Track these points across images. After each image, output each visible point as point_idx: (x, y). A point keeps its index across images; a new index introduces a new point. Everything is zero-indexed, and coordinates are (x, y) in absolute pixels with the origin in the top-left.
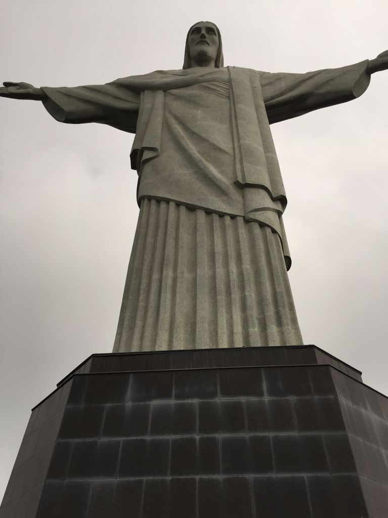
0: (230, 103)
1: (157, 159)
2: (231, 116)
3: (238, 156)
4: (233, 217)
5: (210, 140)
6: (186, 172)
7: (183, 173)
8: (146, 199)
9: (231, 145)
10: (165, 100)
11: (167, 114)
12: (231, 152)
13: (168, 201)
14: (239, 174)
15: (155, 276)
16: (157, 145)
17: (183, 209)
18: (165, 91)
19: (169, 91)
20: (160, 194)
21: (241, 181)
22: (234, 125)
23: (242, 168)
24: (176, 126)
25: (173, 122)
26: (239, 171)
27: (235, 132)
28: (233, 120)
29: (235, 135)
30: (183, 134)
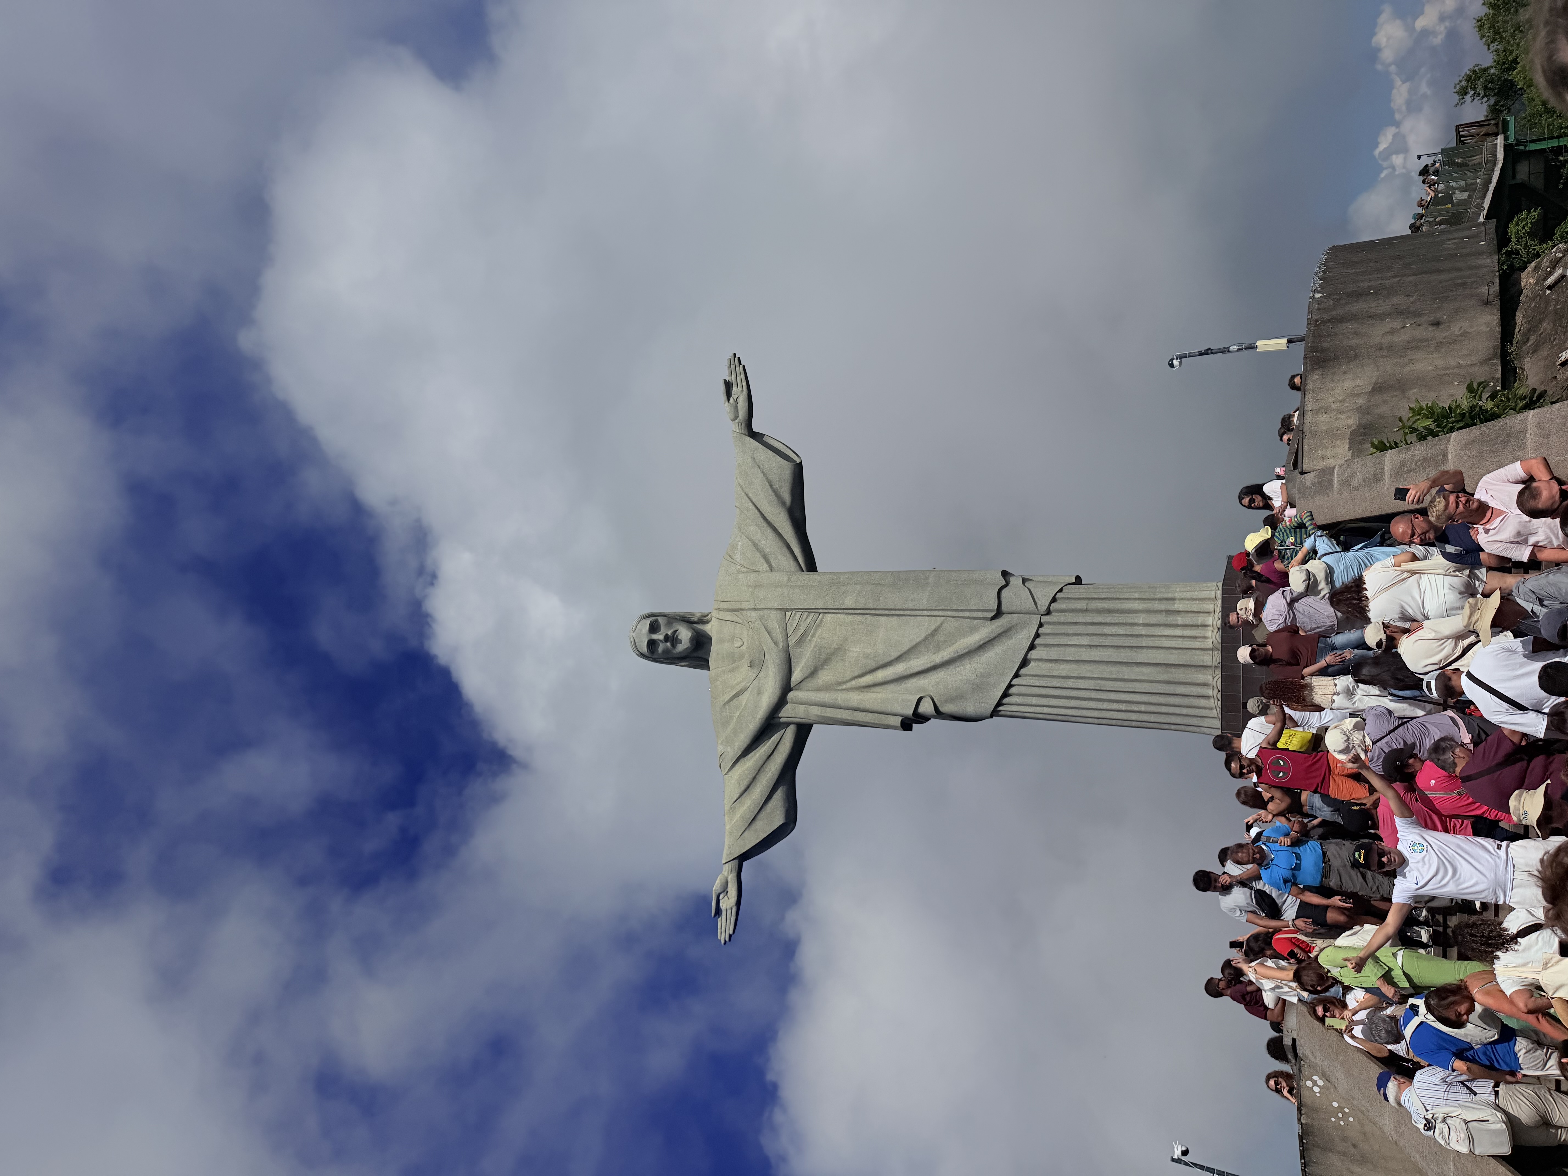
0: (834, 613)
1: (936, 699)
3: (949, 613)
4: (1041, 625)
5: (918, 640)
6: (968, 667)
7: (967, 670)
8: (998, 709)
9: (927, 619)
10: (808, 690)
11: (844, 687)
12: (939, 620)
13: (1010, 686)
14: (980, 614)
15: (1113, 696)
16: (915, 698)
17: (1022, 671)
18: (790, 690)
19: (792, 685)
20: (1000, 694)
21: (993, 614)
22: (887, 612)
23: (970, 611)
24: (880, 675)
25: (868, 679)
26: (975, 614)
27: (901, 612)
28: (877, 612)
29: (908, 612)
30: (900, 669)
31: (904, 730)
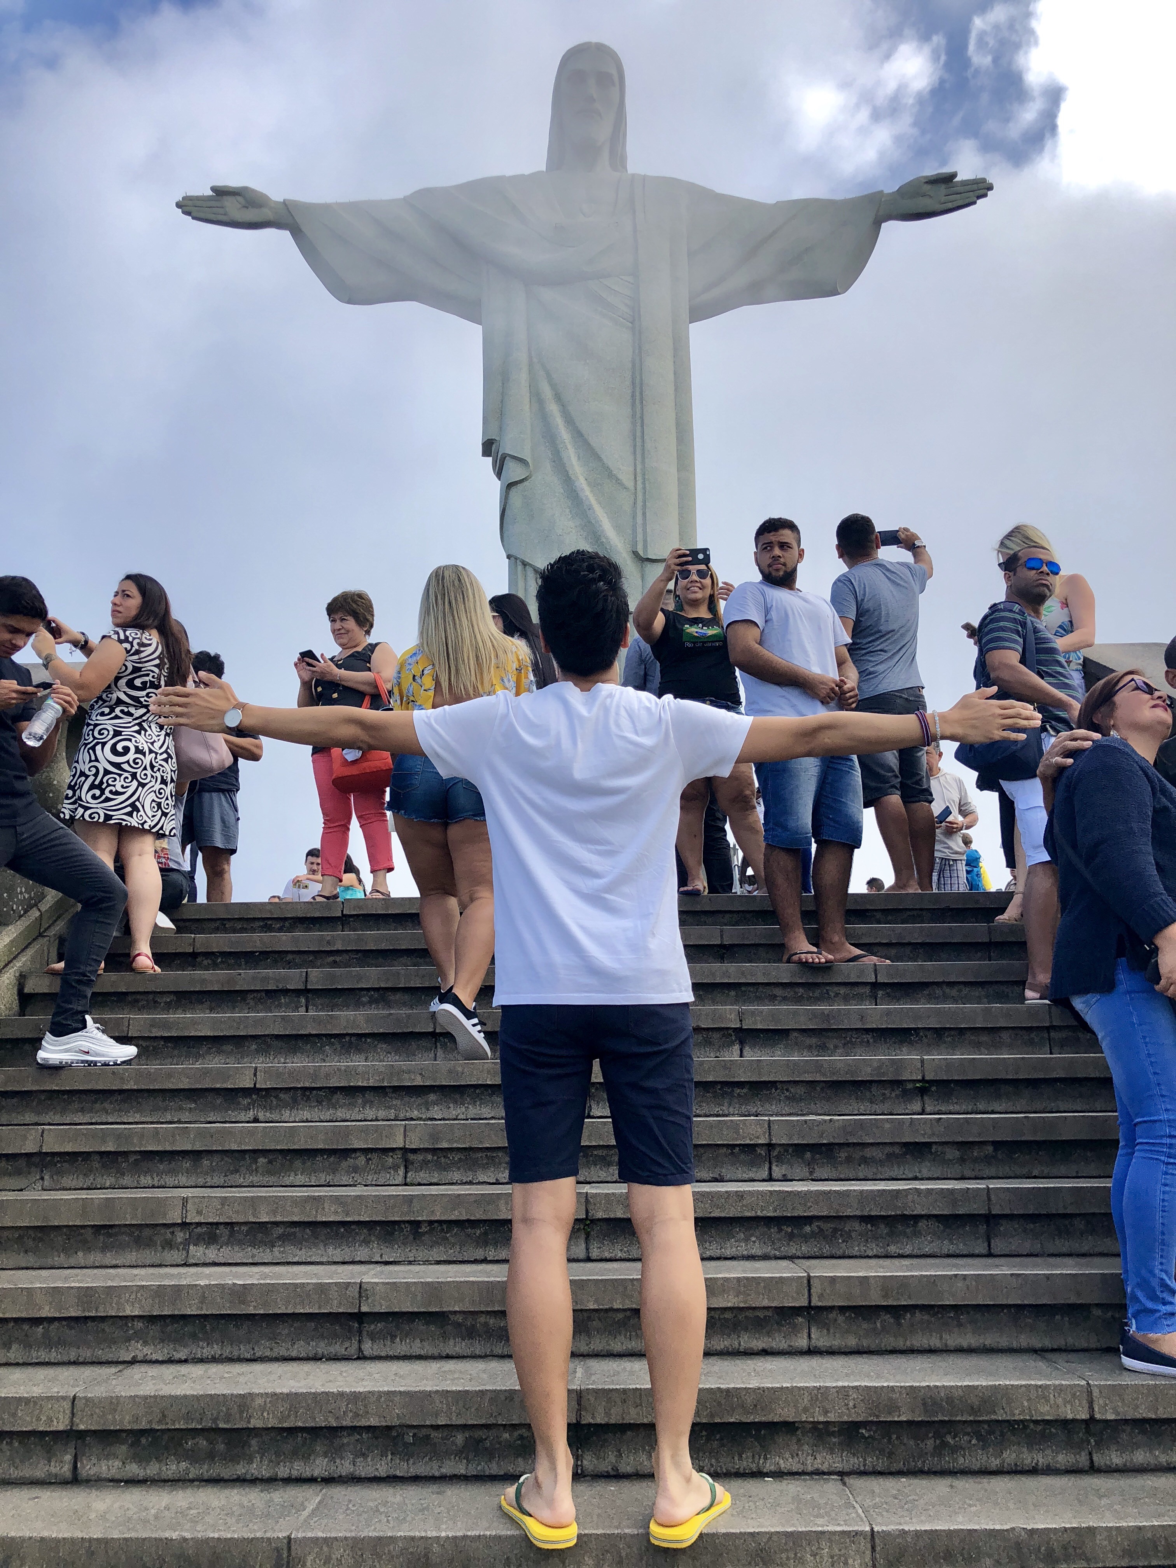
1: (526, 483)
2: (633, 383)
3: (640, 497)
5: (603, 457)
6: (571, 524)
8: (519, 563)
9: (632, 469)
10: (527, 311)
11: (535, 360)
12: (630, 484)
14: (640, 537)
16: (526, 455)
18: (526, 286)
19: (535, 289)
21: (641, 553)
22: (638, 415)
23: (644, 524)
24: (553, 408)
25: (547, 392)
26: (640, 530)
27: (639, 434)
28: (638, 401)
29: (639, 444)
30: (564, 435)
31: (483, 444)
